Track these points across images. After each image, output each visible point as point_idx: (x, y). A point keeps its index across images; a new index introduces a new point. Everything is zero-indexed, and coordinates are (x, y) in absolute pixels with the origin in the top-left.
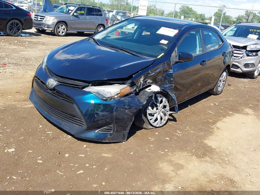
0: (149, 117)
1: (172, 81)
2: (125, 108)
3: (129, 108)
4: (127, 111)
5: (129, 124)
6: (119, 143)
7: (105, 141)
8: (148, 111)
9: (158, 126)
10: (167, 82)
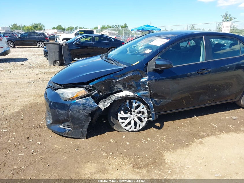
0: (121, 121)
1: (147, 88)
2: (80, 109)
3: (84, 109)
4: (82, 111)
5: (85, 123)
6: (78, 139)
7: (65, 135)
8: (119, 114)
9: (130, 130)
10: (142, 89)
